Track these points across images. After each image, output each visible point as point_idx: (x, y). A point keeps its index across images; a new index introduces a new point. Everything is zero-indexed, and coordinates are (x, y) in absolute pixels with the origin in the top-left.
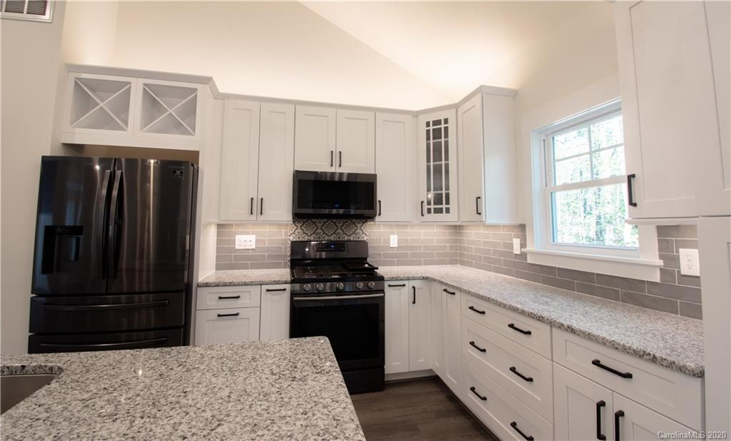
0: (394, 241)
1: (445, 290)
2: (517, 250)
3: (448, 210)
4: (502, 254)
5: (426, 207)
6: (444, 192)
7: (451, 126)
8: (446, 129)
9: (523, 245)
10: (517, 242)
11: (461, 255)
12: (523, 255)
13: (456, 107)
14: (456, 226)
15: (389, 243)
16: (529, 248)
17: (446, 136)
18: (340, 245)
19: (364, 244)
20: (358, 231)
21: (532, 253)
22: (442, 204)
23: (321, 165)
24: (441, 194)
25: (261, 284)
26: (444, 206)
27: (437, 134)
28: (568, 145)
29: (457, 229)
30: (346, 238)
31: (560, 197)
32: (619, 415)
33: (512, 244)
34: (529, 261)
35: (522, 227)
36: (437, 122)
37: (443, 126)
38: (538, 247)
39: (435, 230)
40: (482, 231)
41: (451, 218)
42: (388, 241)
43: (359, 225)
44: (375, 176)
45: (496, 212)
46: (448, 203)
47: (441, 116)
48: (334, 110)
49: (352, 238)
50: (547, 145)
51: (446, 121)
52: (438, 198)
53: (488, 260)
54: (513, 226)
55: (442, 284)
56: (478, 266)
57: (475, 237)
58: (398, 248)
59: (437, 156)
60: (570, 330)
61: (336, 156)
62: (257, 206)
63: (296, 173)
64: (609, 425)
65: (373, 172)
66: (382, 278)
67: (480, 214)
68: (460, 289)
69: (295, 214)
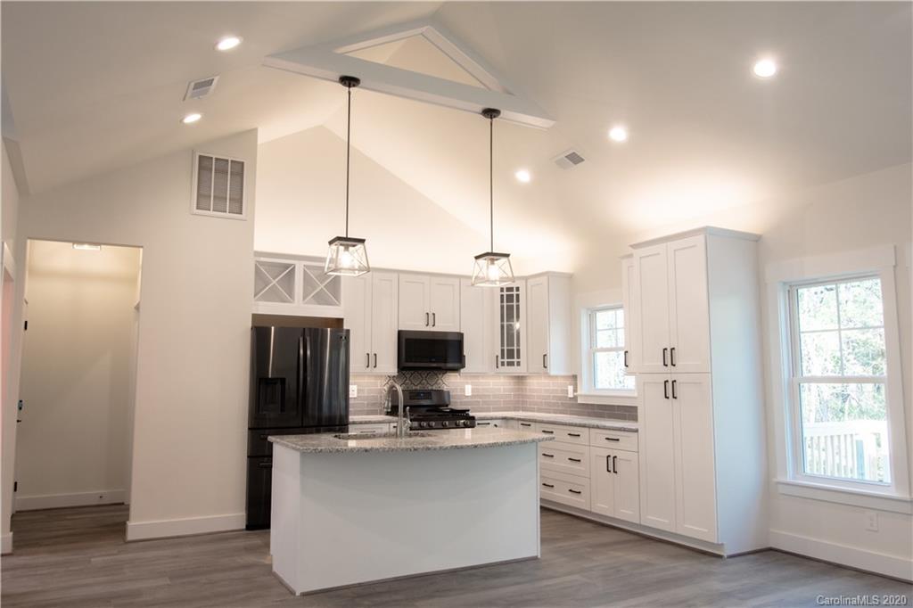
0: (468, 391)
1: (522, 424)
2: (571, 395)
3: (519, 364)
4: (560, 398)
5: (500, 360)
6: (515, 348)
7: (522, 293)
8: (518, 295)
9: (575, 390)
10: (570, 388)
11: (523, 402)
12: (575, 398)
13: (526, 279)
14: (518, 377)
15: (464, 392)
16: (579, 393)
17: (518, 301)
18: (428, 394)
19: (440, 393)
20: (440, 381)
21: (581, 396)
22: (513, 358)
23: (417, 325)
24: (513, 350)
25: (390, 423)
26: (515, 360)
27: (510, 298)
28: (603, 319)
29: (520, 379)
30: (430, 388)
31: (600, 357)
32: (615, 457)
33: (567, 390)
34: (579, 401)
35: (575, 377)
36: (510, 289)
37: (515, 293)
38: (585, 392)
39: (502, 380)
40: (544, 381)
41: (514, 370)
42: (463, 390)
43: (440, 376)
44: (461, 335)
45: (557, 367)
46: (518, 357)
47: (514, 285)
48: (428, 277)
49: (434, 388)
50: (591, 317)
51: (518, 289)
52: (510, 353)
53: (548, 404)
54: (569, 377)
55: (519, 419)
56: (539, 410)
57: (536, 386)
58: (472, 396)
59: (510, 317)
60: (598, 427)
61: (430, 317)
62: (372, 360)
63: (400, 333)
64: (612, 464)
65: (458, 331)
66: (473, 418)
67: (545, 367)
68: (535, 421)
69: (401, 368)
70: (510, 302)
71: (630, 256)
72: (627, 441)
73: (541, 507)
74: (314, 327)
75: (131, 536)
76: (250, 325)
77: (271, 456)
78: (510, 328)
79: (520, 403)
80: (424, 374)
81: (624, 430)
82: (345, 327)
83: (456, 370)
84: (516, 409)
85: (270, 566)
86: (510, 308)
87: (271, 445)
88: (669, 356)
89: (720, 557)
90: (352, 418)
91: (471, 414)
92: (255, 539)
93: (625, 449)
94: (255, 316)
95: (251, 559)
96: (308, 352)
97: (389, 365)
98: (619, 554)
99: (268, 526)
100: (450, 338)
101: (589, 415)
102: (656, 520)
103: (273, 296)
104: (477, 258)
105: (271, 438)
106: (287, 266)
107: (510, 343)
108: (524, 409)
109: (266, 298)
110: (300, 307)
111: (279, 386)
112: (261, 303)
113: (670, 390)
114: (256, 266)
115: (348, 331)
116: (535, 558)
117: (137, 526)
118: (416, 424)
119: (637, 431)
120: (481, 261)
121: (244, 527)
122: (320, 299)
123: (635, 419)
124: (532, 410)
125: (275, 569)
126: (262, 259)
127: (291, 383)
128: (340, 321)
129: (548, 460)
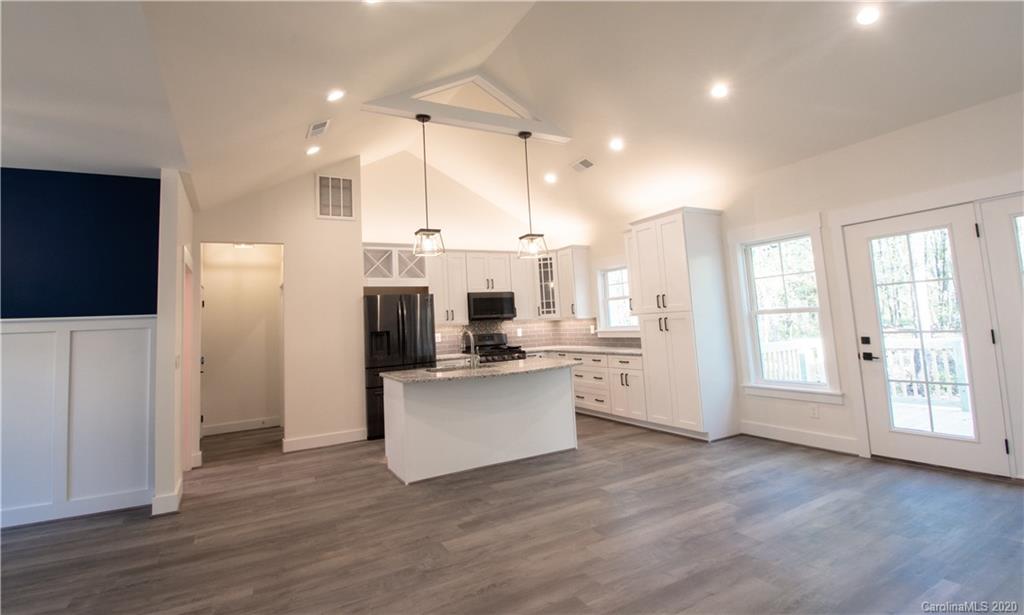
0: (520, 333)
1: (559, 355)
2: (592, 332)
3: (554, 312)
4: (585, 334)
5: (541, 310)
6: (551, 301)
7: (553, 261)
8: (551, 264)
9: (596, 329)
10: (592, 327)
11: (560, 339)
12: (596, 334)
13: (557, 251)
14: (554, 321)
16: (599, 329)
17: (551, 267)
18: (491, 337)
19: (500, 335)
20: (500, 327)
21: (600, 332)
22: (550, 308)
23: (481, 288)
24: (550, 303)
25: (465, 358)
26: (552, 309)
27: (546, 265)
28: (612, 276)
29: (556, 322)
30: (492, 332)
31: (612, 304)
32: (627, 375)
33: (590, 329)
34: (599, 336)
35: (595, 319)
36: (545, 259)
37: (549, 262)
38: (603, 329)
39: (543, 324)
40: (572, 323)
41: (552, 316)
42: (516, 333)
43: (500, 324)
44: (512, 294)
45: (582, 312)
46: (554, 306)
47: (548, 257)
48: (487, 254)
49: (496, 332)
50: (604, 276)
51: (551, 259)
52: (548, 304)
53: (578, 339)
54: (590, 320)
55: (557, 351)
56: (571, 344)
57: (568, 327)
58: (523, 337)
59: (546, 279)
60: (613, 354)
61: (490, 282)
62: (450, 315)
63: (469, 294)
64: (625, 380)
65: (509, 290)
66: (524, 352)
67: (573, 313)
68: (569, 352)
69: (471, 319)
70: (546, 269)
71: (630, 231)
72: (634, 362)
73: (577, 413)
74: (407, 293)
75: (286, 449)
76: (362, 295)
77: (382, 387)
78: (547, 287)
79: (557, 340)
80: (488, 323)
81: (633, 355)
82: (430, 292)
83: (510, 319)
84: (554, 344)
85: (386, 465)
86: (546, 273)
87: (382, 379)
88: (661, 301)
89: (707, 442)
90: (438, 357)
91: (523, 349)
92: (374, 446)
93: (633, 368)
94: (366, 289)
95: (372, 460)
96: (405, 312)
97: (462, 318)
98: (633, 443)
99: (382, 436)
100: (504, 296)
101: (607, 345)
102: (659, 418)
103: (378, 273)
104: (521, 238)
105: (381, 374)
106: (386, 252)
107: (547, 297)
108: (560, 344)
109: (373, 275)
110: (397, 280)
111: (385, 337)
112: (369, 279)
113: (664, 325)
114: (365, 254)
115: (432, 296)
116: (574, 449)
117: (291, 442)
118: (484, 358)
119: (641, 355)
120: (523, 240)
121: (366, 438)
122: (411, 274)
123: (639, 346)
124: (566, 344)
125: (390, 467)
126: (369, 248)
127: (394, 335)
128: (426, 288)
129: (578, 380)
